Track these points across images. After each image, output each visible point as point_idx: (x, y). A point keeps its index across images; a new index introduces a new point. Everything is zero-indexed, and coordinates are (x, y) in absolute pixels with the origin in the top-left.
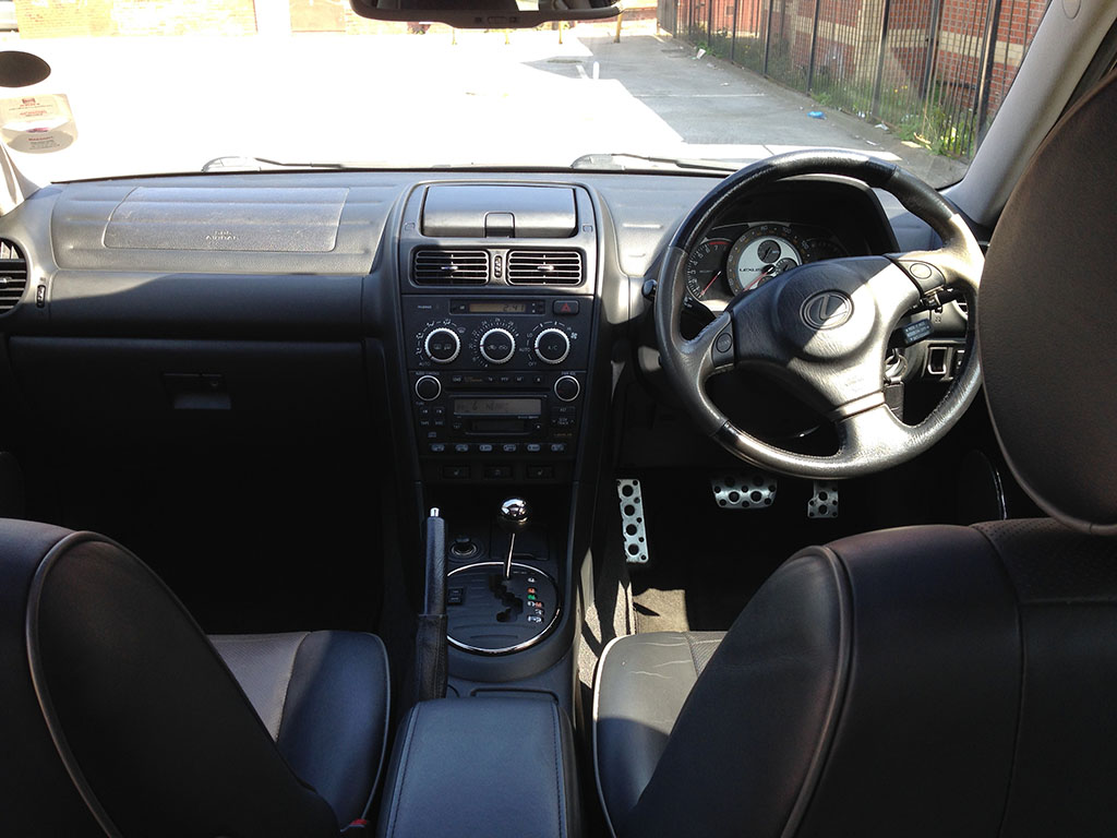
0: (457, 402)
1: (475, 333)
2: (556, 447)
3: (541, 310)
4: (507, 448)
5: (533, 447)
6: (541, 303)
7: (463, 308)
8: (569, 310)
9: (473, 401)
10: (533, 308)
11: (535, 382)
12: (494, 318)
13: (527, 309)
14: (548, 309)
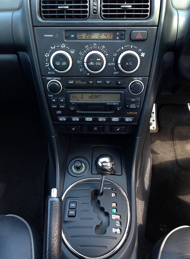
0: (71, 95)
1: (81, 53)
2: (127, 119)
3: (123, 37)
4: (101, 119)
5: (115, 119)
6: (123, 33)
7: (73, 36)
8: (141, 37)
9: (81, 94)
10: (118, 36)
11: (117, 83)
12: (92, 43)
13: (114, 37)
14: (127, 36)
